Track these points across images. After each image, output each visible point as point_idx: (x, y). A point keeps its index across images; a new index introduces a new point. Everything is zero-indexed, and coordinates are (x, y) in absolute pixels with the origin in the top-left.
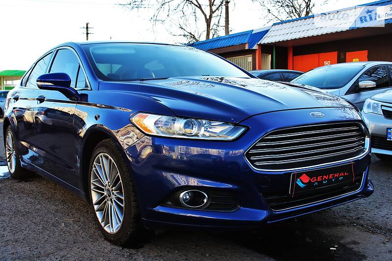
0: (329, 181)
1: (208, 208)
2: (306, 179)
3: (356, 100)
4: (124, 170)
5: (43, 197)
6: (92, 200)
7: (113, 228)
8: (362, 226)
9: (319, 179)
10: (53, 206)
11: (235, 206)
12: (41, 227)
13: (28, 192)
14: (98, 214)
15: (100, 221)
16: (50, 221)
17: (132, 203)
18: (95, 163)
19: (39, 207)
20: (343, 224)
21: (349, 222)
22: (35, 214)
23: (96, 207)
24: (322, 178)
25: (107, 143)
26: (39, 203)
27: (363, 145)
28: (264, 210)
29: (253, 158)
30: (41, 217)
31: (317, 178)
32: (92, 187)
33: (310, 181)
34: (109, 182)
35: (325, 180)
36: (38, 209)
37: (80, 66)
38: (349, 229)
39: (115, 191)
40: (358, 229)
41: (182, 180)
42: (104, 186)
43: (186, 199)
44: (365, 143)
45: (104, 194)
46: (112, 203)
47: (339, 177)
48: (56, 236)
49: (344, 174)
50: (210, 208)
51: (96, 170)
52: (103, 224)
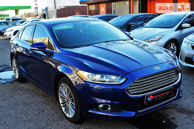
0: (162, 96)
1: (111, 111)
2: (152, 97)
3: (180, 33)
4: (75, 93)
5: (34, 93)
6: (60, 102)
7: (70, 115)
8: (178, 109)
9: (158, 96)
10: (40, 99)
11: (122, 111)
12: (37, 113)
13: (26, 90)
14: (63, 108)
15: (64, 111)
16: (40, 108)
17: (79, 107)
18: (60, 87)
19: (33, 99)
20: (169, 108)
21: (172, 107)
22: (32, 104)
23: (61, 105)
24: (159, 96)
25: (66, 80)
26: (33, 97)
27: (178, 77)
28: (134, 112)
29: (129, 91)
30: (36, 106)
31: (157, 96)
32: (59, 97)
33: (154, 98)
34: (67, 96)
35: (160, 96)
36: (33, 101)
37: (49, 38)
38: (172, 111)
39: (70, 100)
40: (176, 110)
41: (99, 100)
42: (65, 97)
43: (102, 107)
44: (178, 76)
45: (65, 100)
46: (69, 105)
47: (166, 94)
48: (45, 117)
49: (169, 92)
50: (111, 112)
51: (61, 90)
52: (65, 113)
